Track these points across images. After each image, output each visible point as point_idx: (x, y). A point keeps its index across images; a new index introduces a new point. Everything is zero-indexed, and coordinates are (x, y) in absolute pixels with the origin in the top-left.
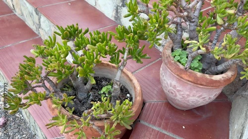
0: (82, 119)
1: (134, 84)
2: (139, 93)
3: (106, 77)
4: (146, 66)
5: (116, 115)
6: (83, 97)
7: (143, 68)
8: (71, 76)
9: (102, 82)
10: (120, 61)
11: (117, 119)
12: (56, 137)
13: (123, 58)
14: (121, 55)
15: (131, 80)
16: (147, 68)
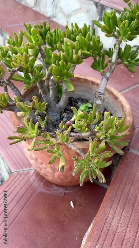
0: (58, 132)
1: (120, 102)
2: (129, 112)
3: (82, 97)
4: (132, 88)
5: (104, 132)
6: (55, 118)
7: (127, 90)
8: (41, 87)
9: (77, 103)
10: (106, 66)
11: (106, 138)
12: (23, 168)
13: (110, 61)
14: (107, 59)
15: (116, 98)
16: (132, 89)
